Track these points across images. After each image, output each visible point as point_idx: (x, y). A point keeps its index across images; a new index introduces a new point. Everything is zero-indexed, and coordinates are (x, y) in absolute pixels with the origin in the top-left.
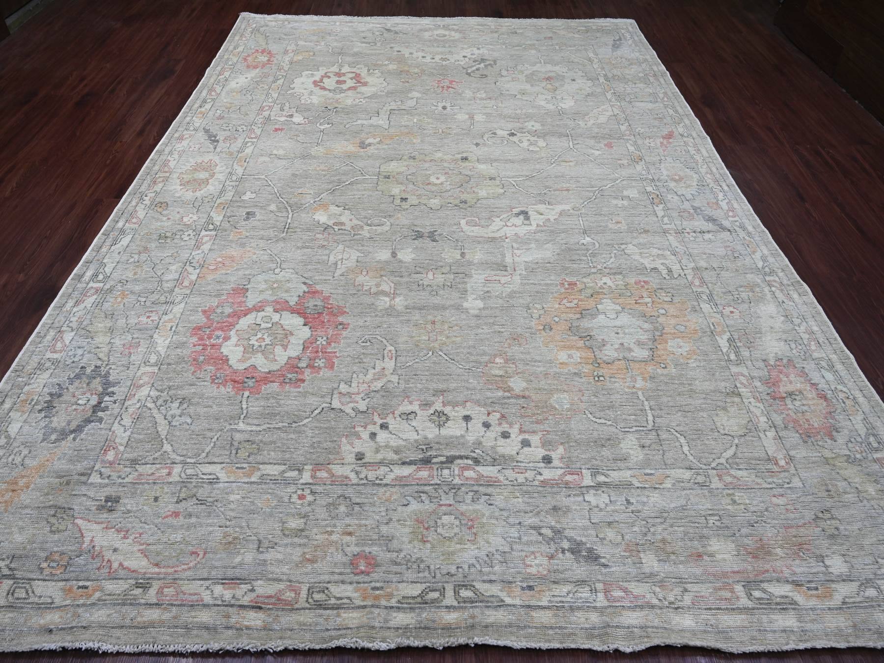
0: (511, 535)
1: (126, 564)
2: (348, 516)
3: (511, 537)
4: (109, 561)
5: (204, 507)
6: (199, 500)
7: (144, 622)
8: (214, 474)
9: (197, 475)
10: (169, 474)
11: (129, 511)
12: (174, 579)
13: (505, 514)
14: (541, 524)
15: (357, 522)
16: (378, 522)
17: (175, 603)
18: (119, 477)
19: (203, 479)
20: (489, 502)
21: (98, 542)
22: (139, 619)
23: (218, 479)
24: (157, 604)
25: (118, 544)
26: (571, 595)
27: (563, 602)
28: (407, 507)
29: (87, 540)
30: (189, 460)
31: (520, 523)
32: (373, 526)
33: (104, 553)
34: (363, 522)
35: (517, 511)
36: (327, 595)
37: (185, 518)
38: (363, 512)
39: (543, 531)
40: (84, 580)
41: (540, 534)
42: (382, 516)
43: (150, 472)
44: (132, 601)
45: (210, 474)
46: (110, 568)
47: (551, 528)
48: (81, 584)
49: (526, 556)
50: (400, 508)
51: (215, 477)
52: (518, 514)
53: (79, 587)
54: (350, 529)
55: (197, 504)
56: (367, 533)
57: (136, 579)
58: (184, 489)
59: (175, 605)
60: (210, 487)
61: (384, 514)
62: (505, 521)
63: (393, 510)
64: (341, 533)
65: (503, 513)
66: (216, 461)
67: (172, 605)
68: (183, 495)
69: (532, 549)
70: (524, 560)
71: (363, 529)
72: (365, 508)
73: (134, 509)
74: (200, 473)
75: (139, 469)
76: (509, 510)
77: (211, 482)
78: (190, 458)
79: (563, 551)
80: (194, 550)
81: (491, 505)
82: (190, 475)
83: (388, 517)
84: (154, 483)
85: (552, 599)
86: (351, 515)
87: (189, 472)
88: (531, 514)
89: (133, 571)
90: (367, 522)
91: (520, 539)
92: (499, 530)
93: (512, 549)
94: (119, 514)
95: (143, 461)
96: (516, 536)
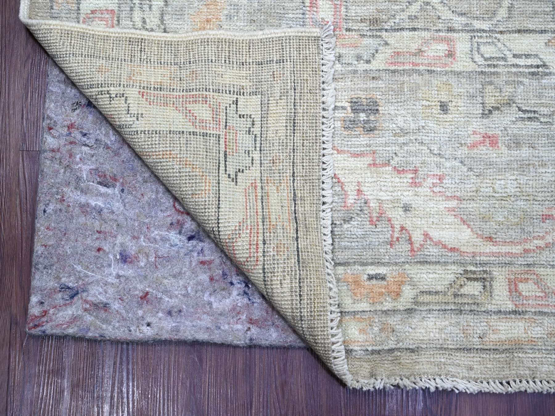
1: (435, 234)
4: (402, 228)
5: (535, 125)
6: (525, 111)
7: (502, 342)
8: (536, 56)
9: (504, 59)
10: (451, 54)
11: (404, 132)
12: (528, 265)
17: (546, 310)
18: (359, 58)
19: (517, 66)
21: (370, 193)
22: (493, 337)
23: (544, 66)
24: (515, 312)
25: (407, 196)
29: (351, 189)
30: (477, 25)
33: (389, 214)
37: (509, 147)
40: (372, 264)
43: (414, 47)
44: (474, 307)
45: (527, 56)
46: (410, 240)
48: (372, 270)
51: (538, 62)
53: (371, 278)
55: (523, 119)
57: (461, 264)
58: (489, 88)
59: (545, 313)
60: (535, 83)
66: (531, 27)
67: (541, 313)
68: (491, 101)
73: (413, 126)
74: (509, 55)
75: (391, 41)
77: (533, 74)
78: (477, 18)
80: (546, 212)
82: (491, 58)
84: (430, 72)
87: (489, 51)
89: (452, 250)
94: (388, 137)
95: (391, 23)
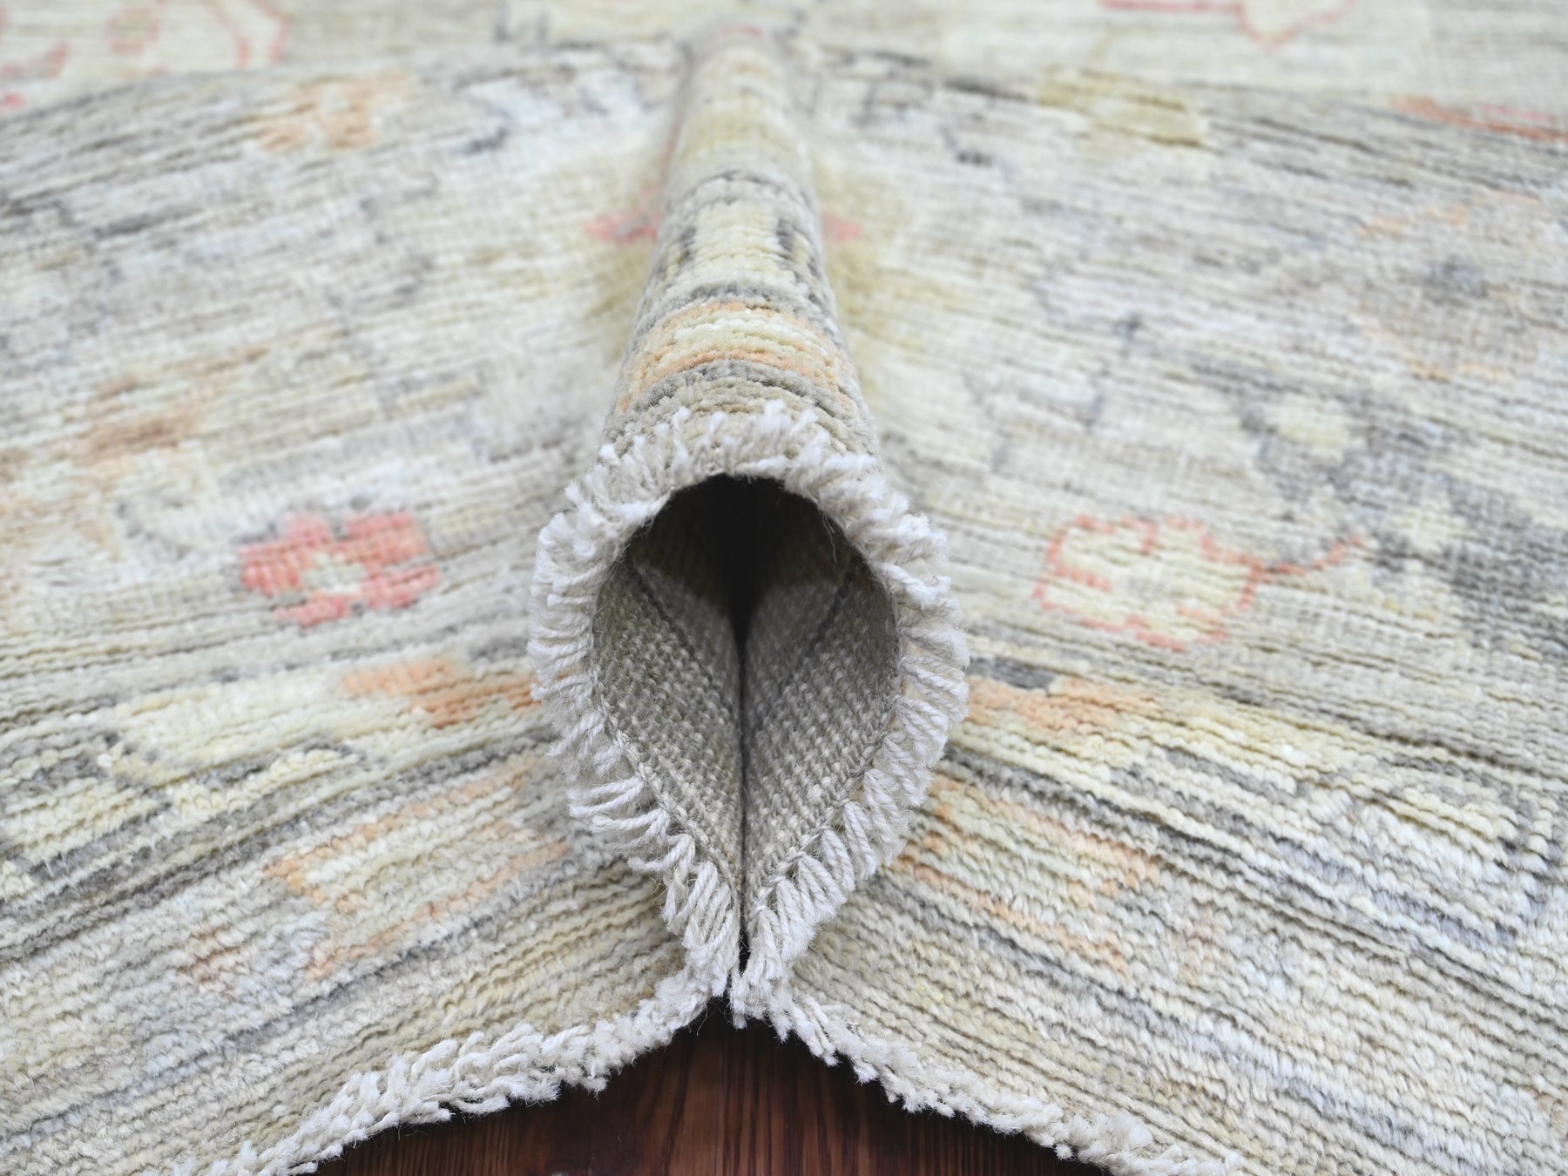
0: (1035, 382)
2: (92, 328)
3: (1025, 395)
13: (1052, 238)
14: (1288, 366)
15: (180, 350)
16: (335, 302)
20: (969, 140)
26: (1327, 804)
27: (1238, 823)
28: (506, 157)
31: (1133, 324)
32: (311, 341)
34: (226, 338)
35: (1146, 240)
36: (124, 783)
38: (198, 274)
39: (1286, 414)
41: (1251, 425)
42: (354, 259)
47: (1361, 404)
49: (1086, 525)
50: (458, 179)
52: (1142, 255)
54: (142, 408)
56: (288, 399)
61: (356, 240)
62: (1029, 283)
63: (410, 197)
64: (83, 447)
65: (1039, 228)
69: (1151, 495)
70: (1059, 537)
71: (245, 379)
72: (208, 242)
76: (1092, 219)
79: (1392, 556)
81: (979, 159)
83: (395, 255)
85: (1161, 769)
86: (117, 312)
88: (1237, 282)
90: (256, 331)
91: (1089, 418)
92: (960, 335)
93: (999, 461)
96: (1065, 392)
